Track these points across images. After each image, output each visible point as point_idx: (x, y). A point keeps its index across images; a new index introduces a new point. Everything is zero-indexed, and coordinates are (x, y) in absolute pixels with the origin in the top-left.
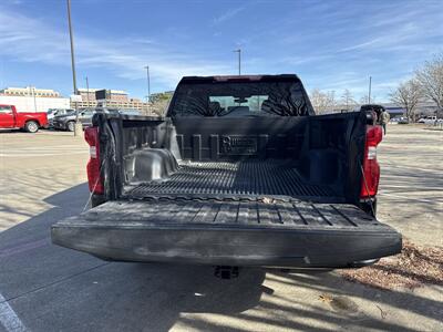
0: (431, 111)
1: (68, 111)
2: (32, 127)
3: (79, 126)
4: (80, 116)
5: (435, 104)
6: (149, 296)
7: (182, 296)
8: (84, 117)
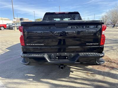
0: (110, 23)
1: (12, 24)
2: (2, 28)
3: (16, 28)
4: (16, 25)
5: (111, 21)
6: (39, 74)
7: (48, 74)
8: (17, 25)
